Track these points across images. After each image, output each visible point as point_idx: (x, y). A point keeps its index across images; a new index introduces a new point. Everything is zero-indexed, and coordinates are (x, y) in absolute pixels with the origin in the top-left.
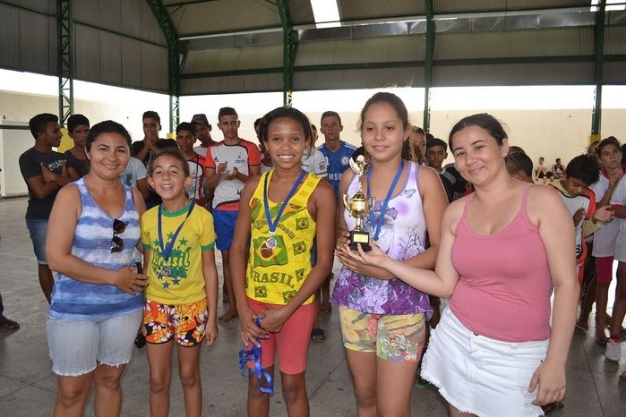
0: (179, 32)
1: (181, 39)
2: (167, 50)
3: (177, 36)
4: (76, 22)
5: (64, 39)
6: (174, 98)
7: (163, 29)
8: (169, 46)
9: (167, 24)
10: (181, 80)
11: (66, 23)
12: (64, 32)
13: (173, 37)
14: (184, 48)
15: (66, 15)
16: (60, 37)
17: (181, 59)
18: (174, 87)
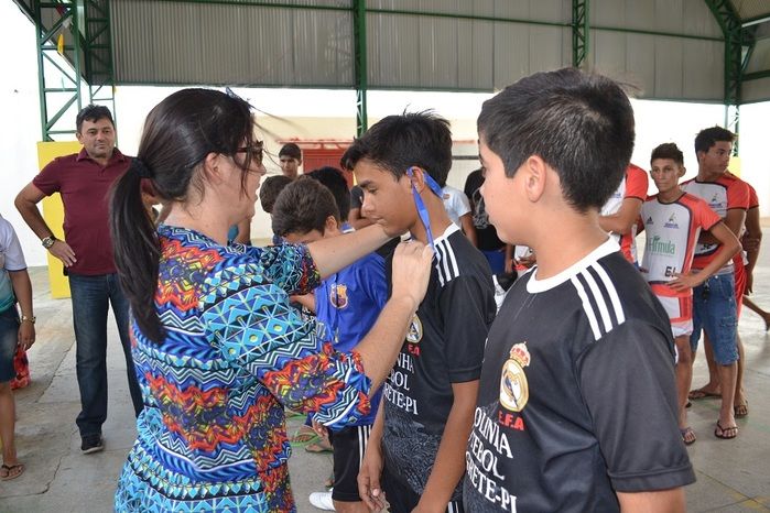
0: (743, 16)
1: (743, 26)
2: (723, 45)
3: (739, 22)
4: (594, 28)
5: (579, 51)
6: (732, 108)
7: (717, 15)
8: (725, 39)
9: (723, 9)
10: (744, 83)
11: (581, 31)
12: (580, 43)
13: (733, 24)
14: (751, 37)
15: (582, 22)
16: (576, 49)
17: (744, 54)
18: (734, 93)
